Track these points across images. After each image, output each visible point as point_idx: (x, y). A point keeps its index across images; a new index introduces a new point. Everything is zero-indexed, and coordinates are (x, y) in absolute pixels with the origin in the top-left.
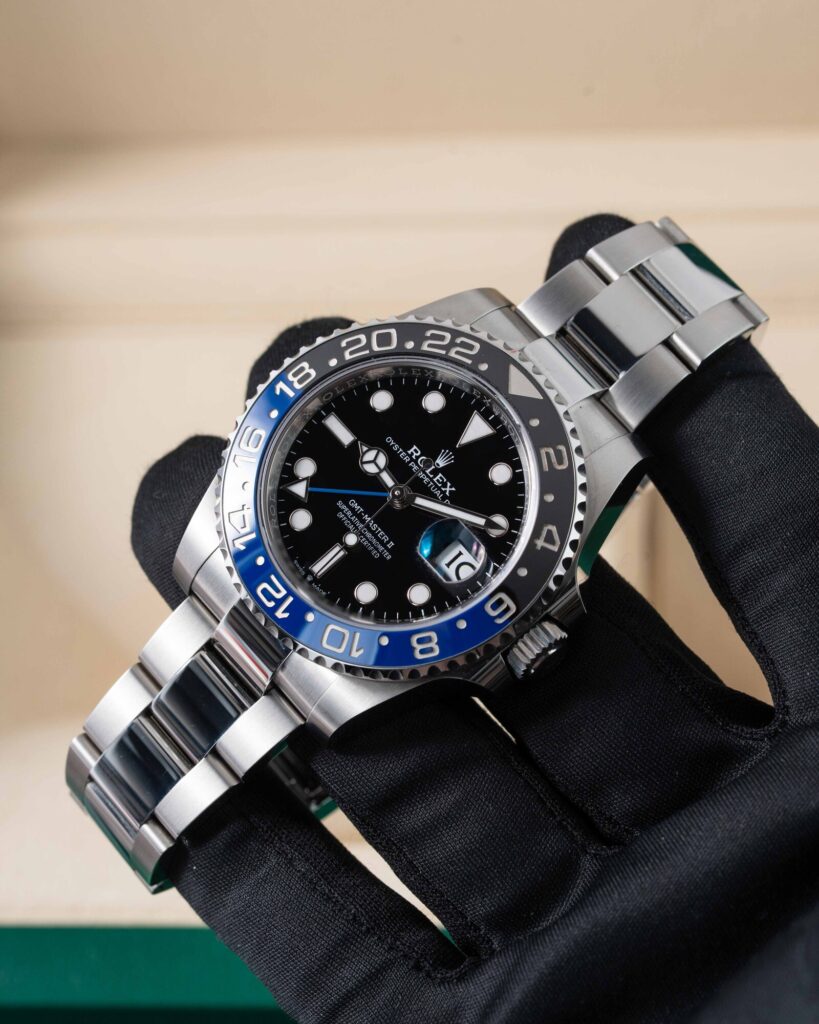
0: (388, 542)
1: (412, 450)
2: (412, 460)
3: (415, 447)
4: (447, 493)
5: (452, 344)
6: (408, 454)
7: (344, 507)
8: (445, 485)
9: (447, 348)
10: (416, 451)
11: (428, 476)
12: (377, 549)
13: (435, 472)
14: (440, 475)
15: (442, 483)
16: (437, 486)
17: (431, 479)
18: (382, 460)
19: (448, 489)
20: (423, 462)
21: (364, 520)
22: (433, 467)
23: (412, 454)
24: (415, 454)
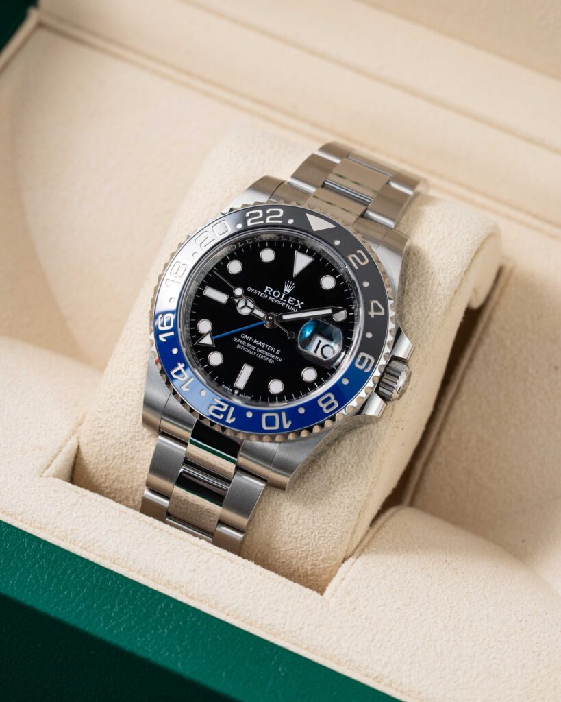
0: (276, 351)
1: (266, 290)
2: (269, 296)
3: (267, 287)
4: (300, 307)
5: (265, 215)
6: (265, 293)
7: (239, 341)
8: (296, 303)
9: (264, 218)
10: (269, 289)
11: (283, 302)
12: (270, 358)
13: (287, 297)
14: (290, 298)
15: (294, 302)
16: (291, 305)
17: (286, 302)
18: (251, 303)
19: (299, 304)
20: (276, 294)
21: (255, 343)
22: (284, 295)
23: (267, 292)
24: (269, 291)
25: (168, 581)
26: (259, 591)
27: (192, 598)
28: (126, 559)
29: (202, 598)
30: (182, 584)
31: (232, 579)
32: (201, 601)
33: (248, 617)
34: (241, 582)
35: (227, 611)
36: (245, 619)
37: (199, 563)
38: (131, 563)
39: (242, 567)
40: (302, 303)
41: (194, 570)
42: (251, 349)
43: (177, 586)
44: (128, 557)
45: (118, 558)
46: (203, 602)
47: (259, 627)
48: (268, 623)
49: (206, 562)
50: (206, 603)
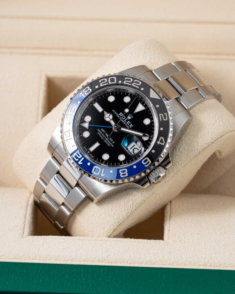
0: (113, 142)
1: (120, 114)
2: (120, 117)
3: (121, 113)
4: (131, 127)
5: (133, 82)
6: (119, 115)
7: (99, 131)
8: (130, 125)
9: (131, 83)
10: (121, 114)
11: (125, 122)
12: (109, 144)
13: (127, 121)
14: (129, 121)
15: (129, 124)
16: (127, 125)
17: (126, 123)
18: (111, 117)
19: (131, 126)
20: (124, 117)
21: (106, 135)
22: (126, 119)
23: (120, 115)
24: (121, 115)
25: (98, 260)
26: (138, 249)
27: (111, 263)
28: (76, 258)
29: (116, 261)
30: (105, 259)
31: (125, 248)
32: (116, 262)
33: (139, 261)
34: (129, 248)
35: (129, 263)
36: (138, 263)
37: (108, 247)
38: (79, 258)
39: (126, 242)
40: (133, 126)
41: (107, 251)
42: (103, 136)
43: (103, 260)
44: (77, 257)
45: (73, 259)
46: (117, 262)
47: (145, 264)
48: (148, 260)
49: (110, 246)
50: (118, 262)
